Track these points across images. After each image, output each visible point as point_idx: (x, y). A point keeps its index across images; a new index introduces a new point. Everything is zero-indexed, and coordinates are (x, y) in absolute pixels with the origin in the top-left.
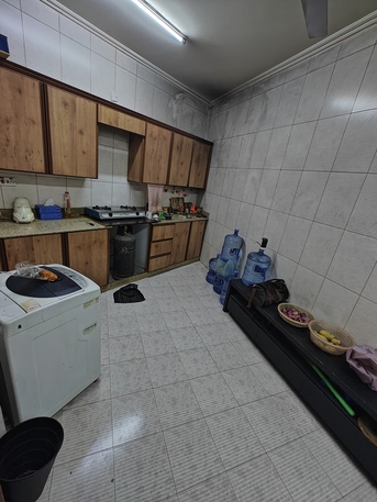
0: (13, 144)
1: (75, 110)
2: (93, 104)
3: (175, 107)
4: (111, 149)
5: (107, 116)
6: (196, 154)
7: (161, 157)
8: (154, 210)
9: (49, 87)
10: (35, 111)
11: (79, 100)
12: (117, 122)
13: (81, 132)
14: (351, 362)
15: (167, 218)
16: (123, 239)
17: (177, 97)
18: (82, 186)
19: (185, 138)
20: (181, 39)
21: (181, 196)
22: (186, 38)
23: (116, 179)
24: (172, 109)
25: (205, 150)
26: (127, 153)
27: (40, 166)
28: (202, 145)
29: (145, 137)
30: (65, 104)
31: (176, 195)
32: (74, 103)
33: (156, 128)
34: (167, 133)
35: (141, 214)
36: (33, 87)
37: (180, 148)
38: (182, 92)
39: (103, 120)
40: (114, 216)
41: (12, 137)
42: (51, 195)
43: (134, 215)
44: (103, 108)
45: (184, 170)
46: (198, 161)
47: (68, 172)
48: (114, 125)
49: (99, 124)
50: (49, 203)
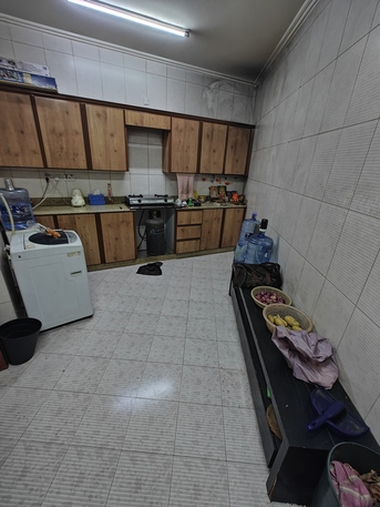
0: (65, 150)
1: (106, 118)
2: (121, 111)
3: (210, 96)
4: (145, 146)
5: (133, 118)
6: (231, 139)
7: (188, 147)
8: (185, 197)
9: (87, 105)
10: (78, 126)
11: (109, 110)
12: (142, 122)
13: (112, 135)
14: (275, 341)
15: (196, 205)
16: (152, 222)
17: (212, 86)
18: (122, 179)
19: (216, 125)
20: (182, 34)
21: (223, 184)
22: (189, 32)
23: (152, 171)
24: (206, 99)
25: (244, 135)
26: (161, 147)
27: (83, 165)
28: (240, 130)
29: (170, 131)
30: (99, 115)
31: (216, 184)
32: (105, 113)
33: (182, 121)
34: (195, 124)
35: (169, 201)
36: (74, 108)
37: (211, 137)
38: (218, 80)
39: (129, 123)
40: (143, 202)
41: (65, 146)
42: (98, 187)
43: (163, 201)
44: (128, 113)
45: (218, 157)
46: (235, 147)
47: (103, 167)
48: (140, 125)
49: (126, 126)
50: (97, 193)
